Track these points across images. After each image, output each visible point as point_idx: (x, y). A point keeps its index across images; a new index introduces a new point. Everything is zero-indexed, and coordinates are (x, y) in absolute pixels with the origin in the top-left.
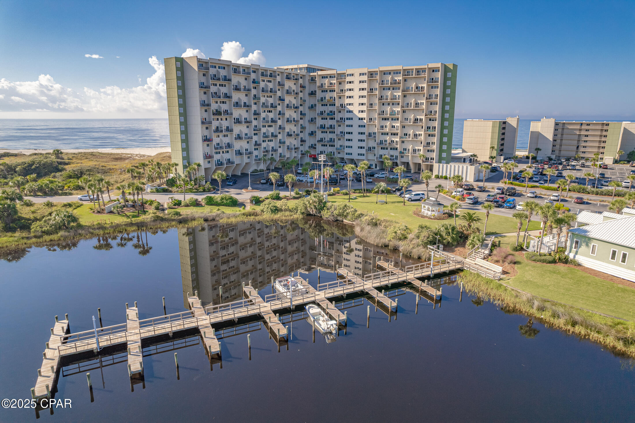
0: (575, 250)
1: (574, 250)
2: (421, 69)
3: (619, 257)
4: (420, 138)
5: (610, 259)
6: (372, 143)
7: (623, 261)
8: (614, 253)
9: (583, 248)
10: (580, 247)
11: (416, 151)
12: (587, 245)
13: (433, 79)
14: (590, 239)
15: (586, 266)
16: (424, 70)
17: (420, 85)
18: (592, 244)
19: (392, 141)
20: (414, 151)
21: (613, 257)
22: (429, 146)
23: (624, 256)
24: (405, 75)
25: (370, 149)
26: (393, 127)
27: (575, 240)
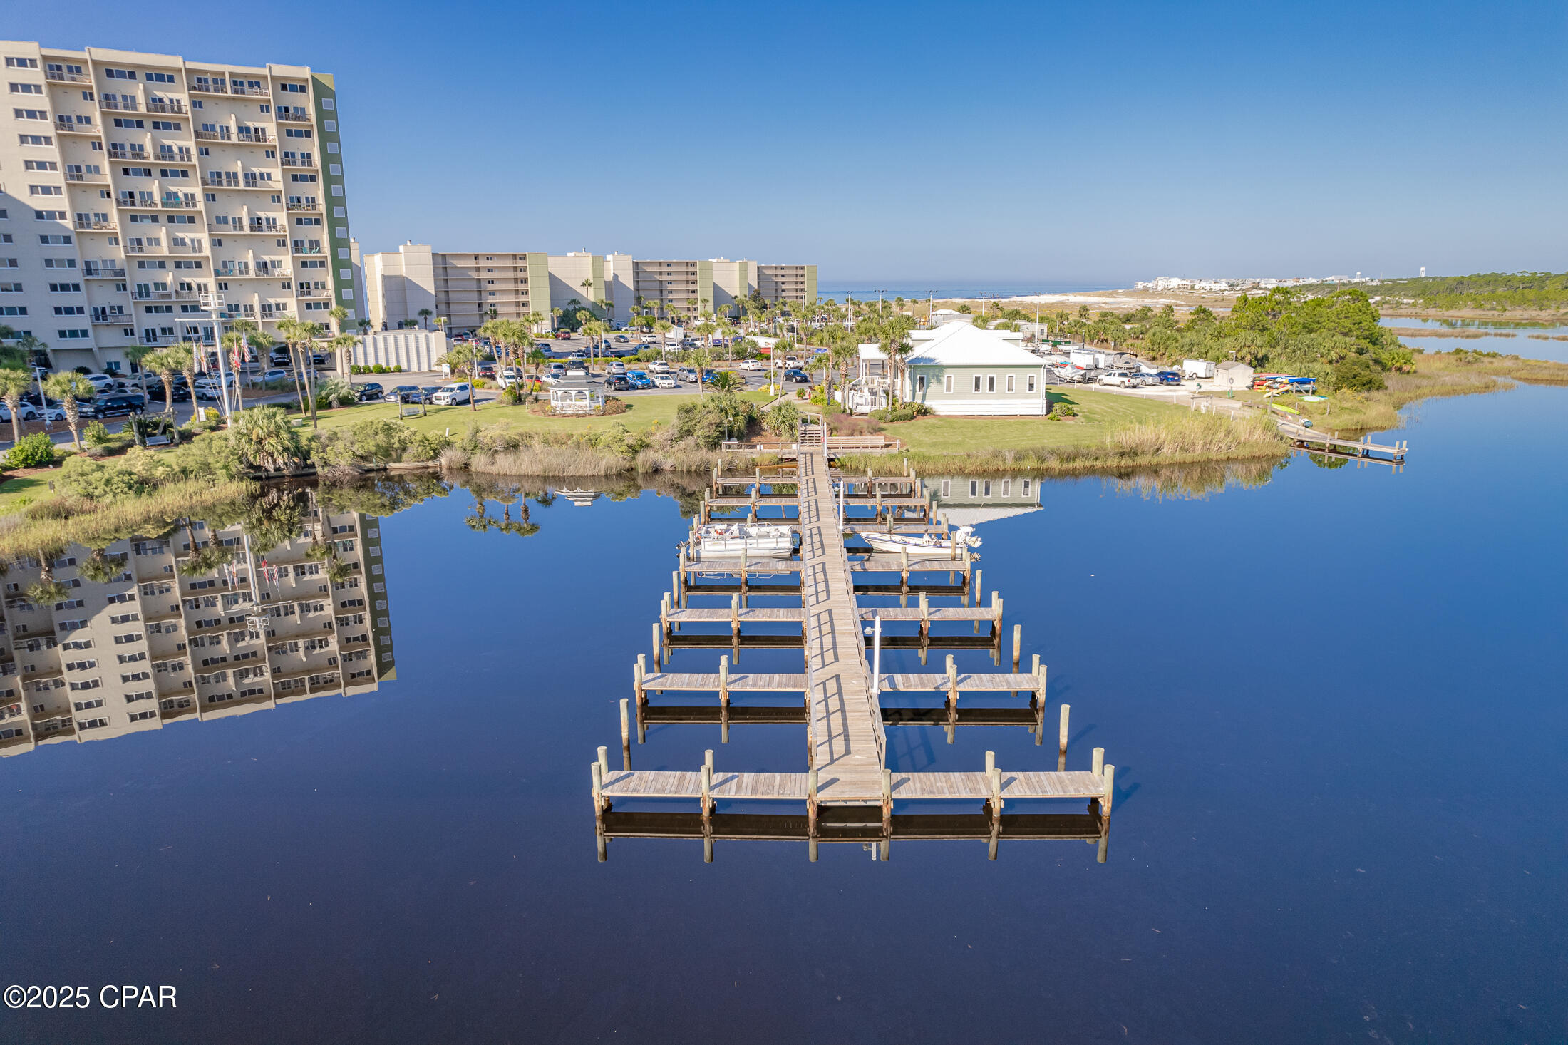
0: (921, 393)
1: (919, 394)
2: (245, 76)
3: (984, 384)
4: (277, 271)
5: (974, 392)
6: (106, 296)
7: (991, 388)
8: (978, 379)
9: (933, 387)
10: (928, 386)
11: (270, 310)
12: (939, 381)
13: (287, 109)
14: (942, 367)
15: (941, 414)
16: (255, 83)
17: (251, 124)
18: (946, 376)
19: (182, 285)
20: (266, 309)
21: (977, 387)
22: (309, 294)
23: (992, 380)
24: (194, 88)
25: (100, 314)
26: (177, 242)
27: (918, 377)
